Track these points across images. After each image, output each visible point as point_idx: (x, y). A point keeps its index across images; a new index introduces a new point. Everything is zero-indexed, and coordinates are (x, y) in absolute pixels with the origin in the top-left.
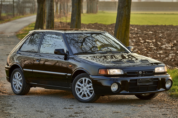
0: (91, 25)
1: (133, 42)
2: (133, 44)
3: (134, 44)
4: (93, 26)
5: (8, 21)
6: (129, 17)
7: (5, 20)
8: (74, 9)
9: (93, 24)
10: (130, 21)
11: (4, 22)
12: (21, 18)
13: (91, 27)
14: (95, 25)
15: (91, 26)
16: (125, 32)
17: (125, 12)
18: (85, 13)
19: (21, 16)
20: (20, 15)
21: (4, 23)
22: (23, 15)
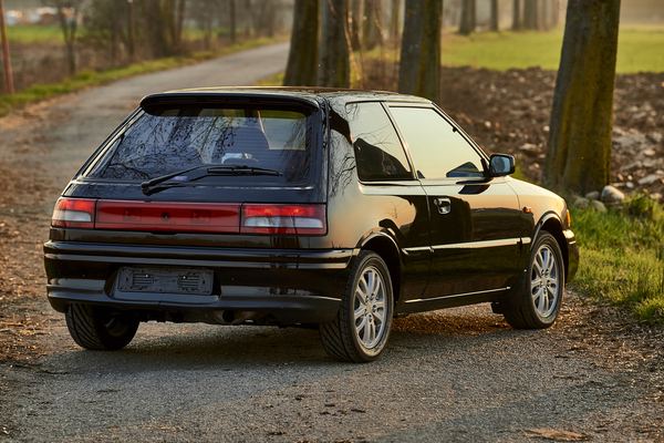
0: (516, 74)
1: (653, 141)
2: (649, 152)
3: (654, 149)
4: (522, 80)
5: (208, 58)
6: (615, 43)
7: (197, 54)
8: (414, 12)
9: (521, 72)
10: (615, 60)
11: (191, 60)
12: (258, 46)
13: (512, 82)
14: (530, 74)
15: (515, 78)
16: (596, 104)
17: (598, 26)
18: (508, 30)
19: (263, 40)
20: (258, 36)
21: (190, 64)
22: (270, 35)
